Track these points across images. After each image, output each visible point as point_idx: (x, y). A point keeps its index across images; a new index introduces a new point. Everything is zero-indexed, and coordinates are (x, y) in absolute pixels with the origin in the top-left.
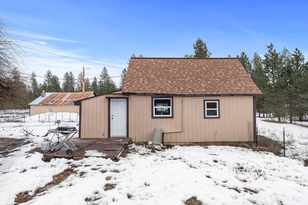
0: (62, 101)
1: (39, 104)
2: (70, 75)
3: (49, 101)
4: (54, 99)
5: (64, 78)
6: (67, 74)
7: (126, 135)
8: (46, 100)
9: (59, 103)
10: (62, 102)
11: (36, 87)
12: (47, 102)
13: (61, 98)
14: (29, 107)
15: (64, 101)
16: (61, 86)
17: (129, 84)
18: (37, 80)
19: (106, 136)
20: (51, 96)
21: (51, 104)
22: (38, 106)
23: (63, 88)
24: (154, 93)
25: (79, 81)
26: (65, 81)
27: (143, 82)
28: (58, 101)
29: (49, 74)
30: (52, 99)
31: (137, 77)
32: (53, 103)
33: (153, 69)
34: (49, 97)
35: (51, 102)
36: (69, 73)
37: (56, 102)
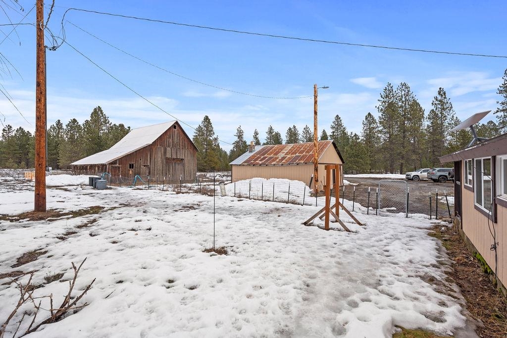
0: (278, 158)
1: (244, 162)
2: (293, 130)
3: (259, 158)
4: (266, 156)
5: (287, 135)
8: (254, 156)
9: (274, 161)
10: (278, 160)
12: (255, 160)
13: (276, 154)
14: (231, 168)
15: (280, 158)
18: (259, 139)
22: (242, 167)
25: (303, 137)
26: (288, 139)
28: (272, 157)
29: (271, 131)
32: (263, 161)
35: (260, 161)
36: (292, 127)
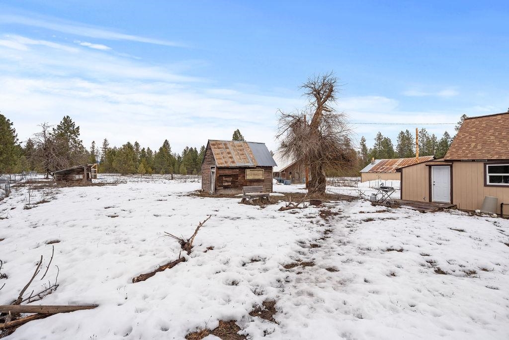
1: (369, 171)
2: (406, 134)
3: (379, 168)
5: (398, 139)
6: (402, 133)
7: (450, 201)
8: (375, 167)
9: (390, 170)
11: (366, 153)
12: (377, 169)
14: (360, 175)
16: (395, 149)
17: (455, 150)
18: (367, 145)
19: (427, 201)
20: (381, 163)
21: (381, 171)
22: (368, 174)
23: (397, 152)
24: (486, 158)
26: (400, 143)
27: (475, 147)
28: (388, 168)
29: (379, 137)
30: (382, 166)
31: (467, 142)
33: (495, 130)
34: (378, 165)
36: (405, 131)
37: (385, 170)
